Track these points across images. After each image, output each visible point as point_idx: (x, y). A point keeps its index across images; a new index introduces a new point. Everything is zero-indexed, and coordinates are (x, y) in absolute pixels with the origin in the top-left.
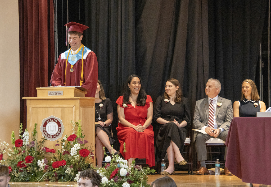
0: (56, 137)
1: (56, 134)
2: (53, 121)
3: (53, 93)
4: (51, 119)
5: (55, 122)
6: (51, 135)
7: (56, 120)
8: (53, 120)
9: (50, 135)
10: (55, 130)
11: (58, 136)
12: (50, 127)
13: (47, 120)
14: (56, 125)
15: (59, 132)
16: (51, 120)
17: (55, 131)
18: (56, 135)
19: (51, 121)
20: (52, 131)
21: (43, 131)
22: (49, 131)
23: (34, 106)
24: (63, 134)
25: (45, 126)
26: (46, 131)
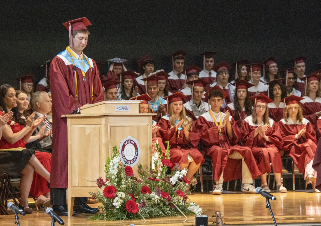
0: (133, 163)
1: (133, 159)
2: (131, 143)
3: (120, 108)
4: (129, 140)
5: (132, 144)
6: (129, 161)
7: (133, 141)
9: (128, 160)
11: (135, 161)
12: (127, 151)
13: (125, 142)
14: (133, 147)
15: (136, 157)
17: (133, 155)
18: (133, 161)
19: (128, 143)
20: (130, 156)
21: (122, 155)
22: (127, 156)
23: (112, 125)
24: (139, 159)
25: (123, 149)
26: (124, 156)
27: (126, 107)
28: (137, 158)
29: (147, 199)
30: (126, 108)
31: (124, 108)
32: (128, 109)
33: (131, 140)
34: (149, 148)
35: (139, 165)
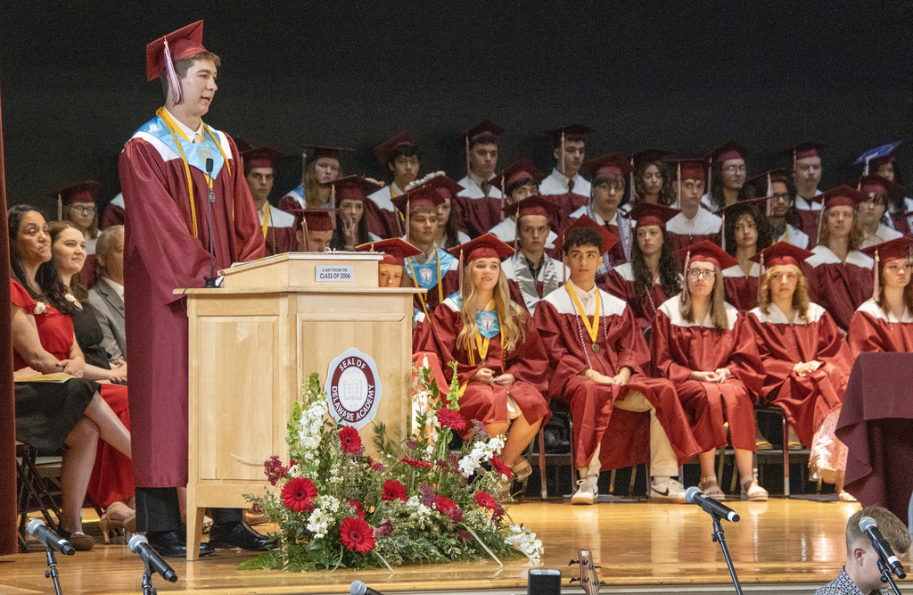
0: (362, 418)
1: (362, 408)
2: (356, 365)
3: (330, 272)
4: (351, 358)
5: (360, 367)
6: (351, 412)
7: (363, 362)
8: (354, 361)
9: (348, 411)
10: (359, 395)
11: (367, 413)
12: (347, 386)
13: (341, 363)
14: (362, 377)
15: (369, 402)
16: (349, 363)
17: (361, 399)
18: (363, 413)
19: (350, 366)
20: (353, 399)
21: (333, 399)
22: (345, 399)
23: (308, 316)
24: (378, 409)
25: (335, 381)
26: (338, 401)
27: (346, 270)
28: (371, 405)
29: (398, 515)
30: (345, 273)
31: (340, 273)
32: (349, 276)
33: (356, 359)
34: (403, 380)
35: (377, 425)
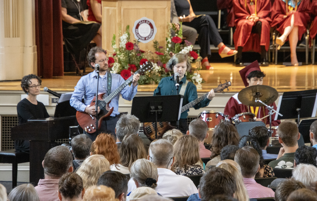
0: (148, 39)
4: (144, 20)
5: (147, 23)
6: (143, 37)
12: (142, 29)
13: (140, 22)
14: (148, 27)
15: (151, 34)
17: (148, 33)
18: (148, 37)
19: (143, 23)
20: (145, 33)
22: (141, 33)
23: (125, 7)
24: (155, 36)
25: (137, 27)
26: (138, 34)
33: (146, 21)
34: (166, 27)
35: (155, 41)
